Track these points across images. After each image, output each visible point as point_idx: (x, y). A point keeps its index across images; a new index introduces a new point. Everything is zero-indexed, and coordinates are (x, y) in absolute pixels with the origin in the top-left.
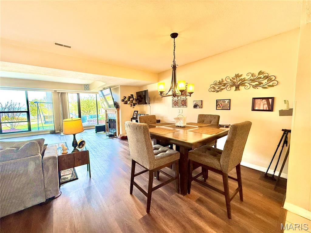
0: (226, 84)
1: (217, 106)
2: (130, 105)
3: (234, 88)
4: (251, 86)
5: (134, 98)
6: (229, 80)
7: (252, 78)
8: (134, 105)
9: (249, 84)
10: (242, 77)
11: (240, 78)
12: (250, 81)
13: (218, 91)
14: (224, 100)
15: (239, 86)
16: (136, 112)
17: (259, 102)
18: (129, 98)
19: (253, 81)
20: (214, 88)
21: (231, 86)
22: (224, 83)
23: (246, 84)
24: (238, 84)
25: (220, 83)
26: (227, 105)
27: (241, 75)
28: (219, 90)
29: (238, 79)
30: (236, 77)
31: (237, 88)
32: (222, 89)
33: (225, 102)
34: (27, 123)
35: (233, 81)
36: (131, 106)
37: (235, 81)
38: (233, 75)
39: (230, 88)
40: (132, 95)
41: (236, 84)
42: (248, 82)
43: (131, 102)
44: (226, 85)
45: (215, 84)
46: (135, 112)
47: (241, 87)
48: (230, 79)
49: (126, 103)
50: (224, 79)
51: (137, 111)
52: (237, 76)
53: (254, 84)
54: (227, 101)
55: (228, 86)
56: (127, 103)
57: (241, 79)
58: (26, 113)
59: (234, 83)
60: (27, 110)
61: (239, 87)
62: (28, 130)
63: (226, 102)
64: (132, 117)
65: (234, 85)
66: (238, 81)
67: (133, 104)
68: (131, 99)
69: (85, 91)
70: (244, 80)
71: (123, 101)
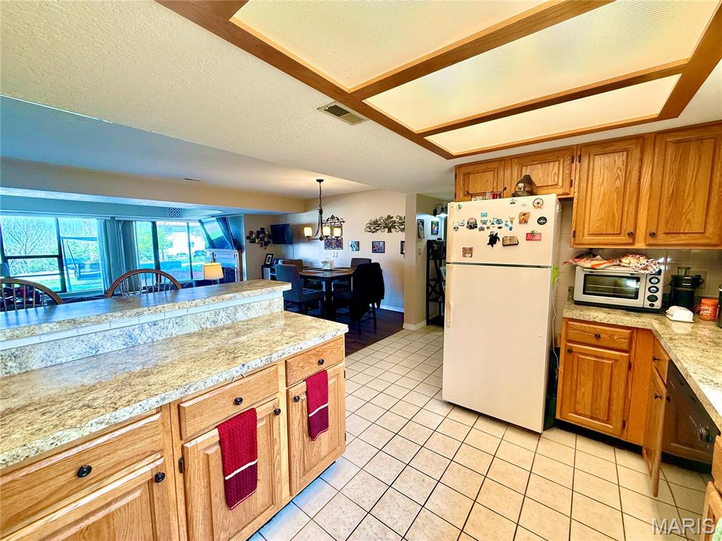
0: (380, 224)
1: (373, 248)
2: (259, 245)
3: (387, 230)
4: (400, 229)
5: (265, 234)
6: (382, 221)
7: (400, 221)
8: (266, 244)
10: (393, 219)
13: (373, 232)
14: (378, 242)
15: (391, 228)
16: (270, 256)
18: (259, 233)
20: (370, 228)
21: (385, 227)
22: (378, 223)
23: (397, 227)
24: (390, 226)
25: (375, 223)
27: (392, 217)
28: (374, 230)
29: (390, 221)
30: (388, 219)
31: (390, 231)
32: (378, 230)
34: (59, 277)
35: (385, 222)
36: (262, 246)
37: (388, 222)
38: (386, 216)
39: (383, 230)
40: (263, 229)
41: (388, 226)
42: (398, 225)
43: (261, 240)
44: (380, 226)
45: (370, 224)
46: (268, 256)
47: (392, 230)
49: (253, 241)
50: (378, 219)
51: (272, 255)
52: (389, 217)
54: (381, 243)
55: (382, 228)
56: (255, 242)
57: (392, 221)
58: (56, 259)
59: (387, 224)
60: (58, 254)
62: (60, 290)
64: (263, 264)
66: (390, 223)
67: (265, 242)
68: (261, 236)
70: (394, 222)
71: (248, 238)
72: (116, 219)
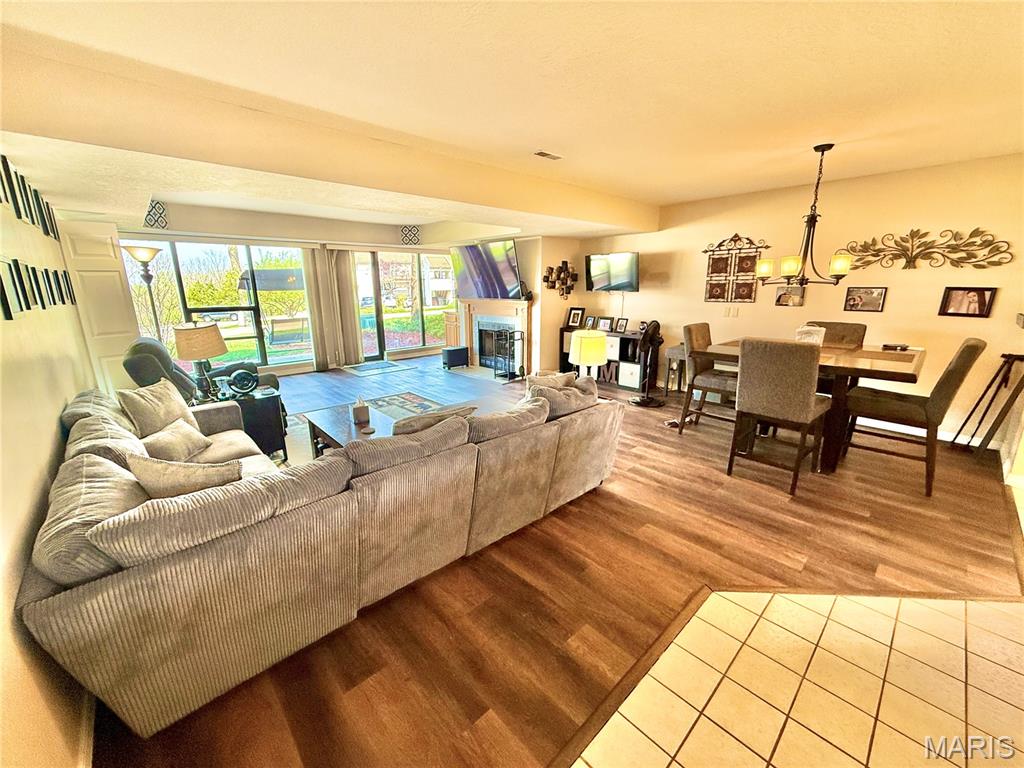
0: (883, 250)
1: (847, 301)
2: (559, 293)
3: (903, 262)
4: (948, 261)
5: (568, 272)
6: (892, 244)
7: (953, 242)
8: (569, 290)
9: (943, 255)
10: (928, 239)
11: (923, 240)
12: (947, 250)
14: (869, 290)
15: (916, 257)
16: (580, 312)
17: (960, 298)
18: (561, 270)
19: (954, 249)
21: (896, 257)
22: (877, 247)
23: (935, 255)
24: (914, 253)
25: (865, 248)
26: (877, 299)
27: (926, 234)
28: (858, 264)
29: (917, 242)
30: (912, 238)
31: (911, 263)
32: (869, 263)
33: (872, 293)
35: (901, 246)
36: (562, 294)
37: (909, 245)
38: (905, 232)
39: (890, 262)
40: (566, 263)
41: (909, 253)
42: (941, 252)
43: (563, 284)
44: (882, 254)
45: (852, 250)
46: (573, 312)
47: (920, 262)
48: (896, 242)
49: (551, 285)
50: (879, 240)
52: (914, 234)
53: (955, 256)
54: (877, 292)
55: (887, 258)
56: (553, 287)
57: (924, 244)
59: (905, 250)
61: (914, 262)
63: (875, 295)
64: (562, 327)
65: (903, 254)
66: (915, 247)
67: (567, 287)
68: (562, 275)
69: (405, 246)
70: (931, 245)
71: (546, 279)
72: (329, 247)
